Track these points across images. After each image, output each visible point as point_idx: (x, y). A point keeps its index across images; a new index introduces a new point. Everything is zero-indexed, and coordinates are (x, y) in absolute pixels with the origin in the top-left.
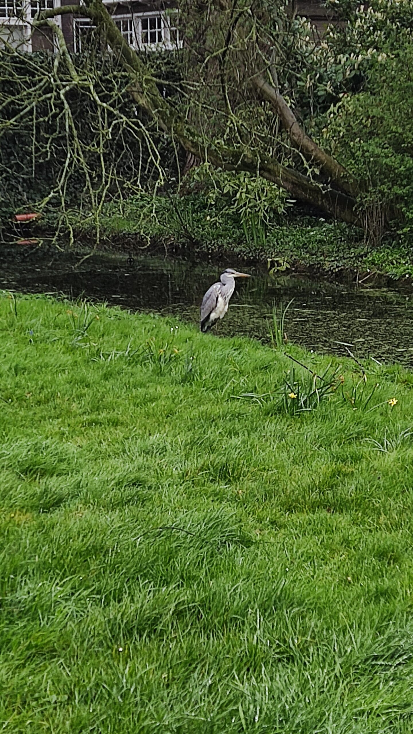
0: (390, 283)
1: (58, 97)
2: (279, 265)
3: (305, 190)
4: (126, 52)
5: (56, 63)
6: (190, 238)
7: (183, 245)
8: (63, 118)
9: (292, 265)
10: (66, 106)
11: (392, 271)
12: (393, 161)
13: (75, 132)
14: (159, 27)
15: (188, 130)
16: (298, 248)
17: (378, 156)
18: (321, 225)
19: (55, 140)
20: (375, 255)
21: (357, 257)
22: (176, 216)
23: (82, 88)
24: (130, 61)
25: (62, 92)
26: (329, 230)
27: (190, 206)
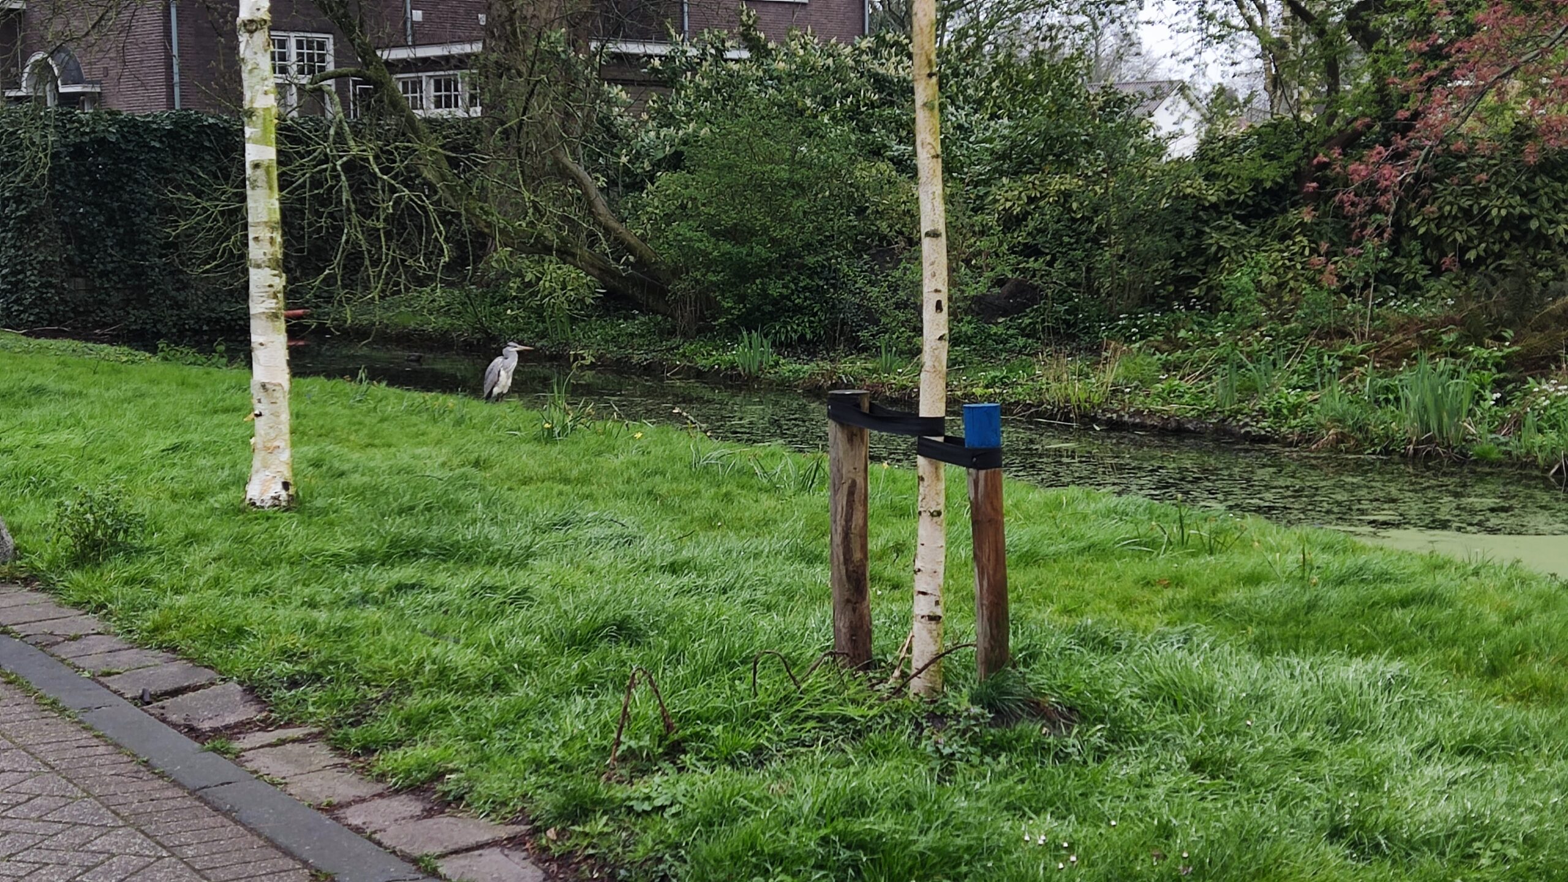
0: (700, 375)
1: (334, 169)
2: (584, 358)
3: (613, 278)
4: (411, 120)
5: (332, 131)
6: (486, 332)
7: (479, 340)
8: (340, 191)
9: (599, 359)
10: (343, 178)
11: (701, 362)
12: (707, 245)
13: (353, 206)
14: (456, 90)
15: (481, 208)
16: (607, 342)
17: (691, 240)
18: (634, 317)
19: (331, 215)
20: (688, 348)
21: (668, 350)
22: (470, 309)
23: (362, 159)
24: (415, 131)
25: (339, 163)
26: (643, 323)
27: (488, 300)
